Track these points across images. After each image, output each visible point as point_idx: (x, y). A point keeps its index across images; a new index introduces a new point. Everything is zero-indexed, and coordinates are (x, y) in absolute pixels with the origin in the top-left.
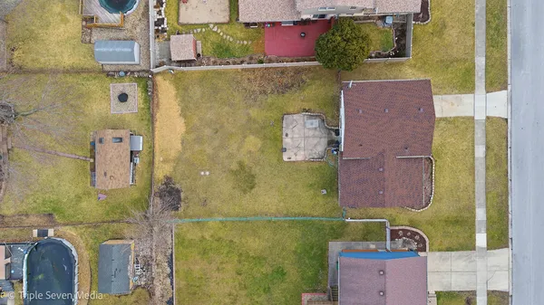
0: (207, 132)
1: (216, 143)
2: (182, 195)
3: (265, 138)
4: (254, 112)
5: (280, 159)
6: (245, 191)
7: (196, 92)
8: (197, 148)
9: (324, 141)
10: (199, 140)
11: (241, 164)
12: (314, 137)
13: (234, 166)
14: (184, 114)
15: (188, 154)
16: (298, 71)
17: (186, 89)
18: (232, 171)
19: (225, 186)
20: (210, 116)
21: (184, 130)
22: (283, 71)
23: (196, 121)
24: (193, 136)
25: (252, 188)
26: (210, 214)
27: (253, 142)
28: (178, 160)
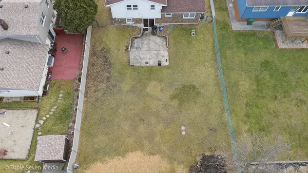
0: (142, 129)
1: (153, 120)
2: (208, 154)
3: (149, 79)
4: (126, 87)
5: (167, 67)
6: (198, 93)
7: (101, 140)
8: (157, 139)
9: (153, 38)
10: (151, 137)
11: (173, 97)
12: (148, 44)
13: (176, 103)
14: (123, 154)
15: (165, 148)
16: (93, 53)
17: (97, 151)
18: (181, 104)
19: (194, 111)
20: (126, 126)
21: (139, 153)
22: (91, 65)
23: (130, 141)
24: (146, 143)
25: (194, 87)
26: (224, 124)
27: (153, 88)
28: (171, 159)
